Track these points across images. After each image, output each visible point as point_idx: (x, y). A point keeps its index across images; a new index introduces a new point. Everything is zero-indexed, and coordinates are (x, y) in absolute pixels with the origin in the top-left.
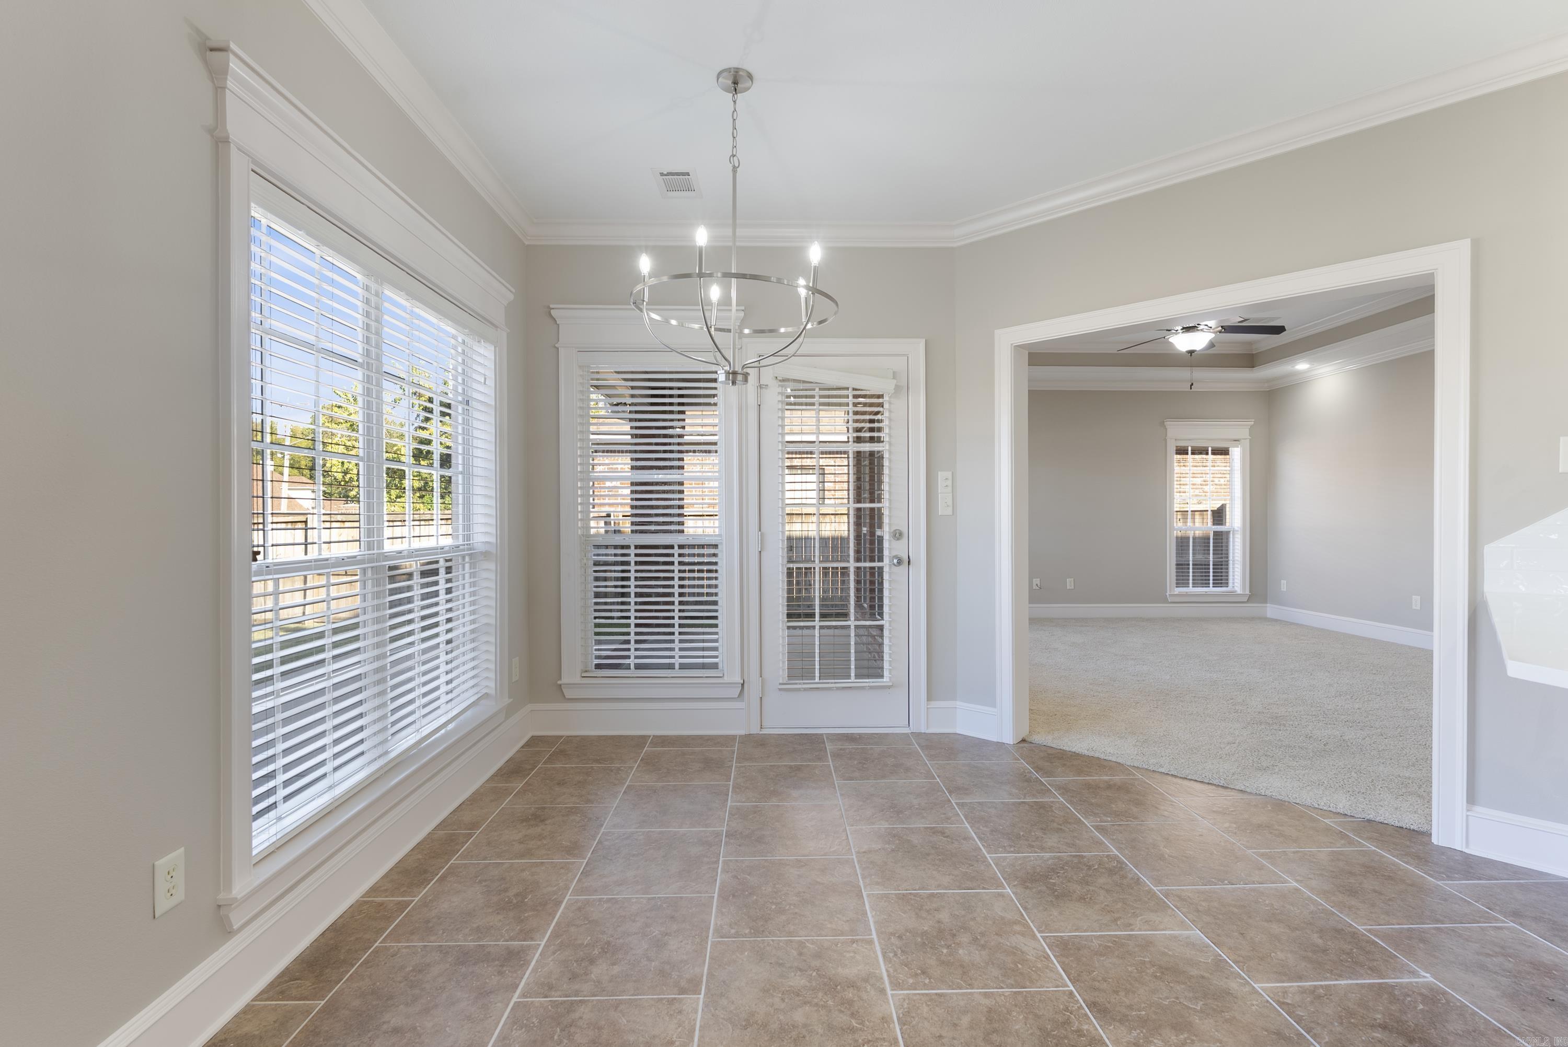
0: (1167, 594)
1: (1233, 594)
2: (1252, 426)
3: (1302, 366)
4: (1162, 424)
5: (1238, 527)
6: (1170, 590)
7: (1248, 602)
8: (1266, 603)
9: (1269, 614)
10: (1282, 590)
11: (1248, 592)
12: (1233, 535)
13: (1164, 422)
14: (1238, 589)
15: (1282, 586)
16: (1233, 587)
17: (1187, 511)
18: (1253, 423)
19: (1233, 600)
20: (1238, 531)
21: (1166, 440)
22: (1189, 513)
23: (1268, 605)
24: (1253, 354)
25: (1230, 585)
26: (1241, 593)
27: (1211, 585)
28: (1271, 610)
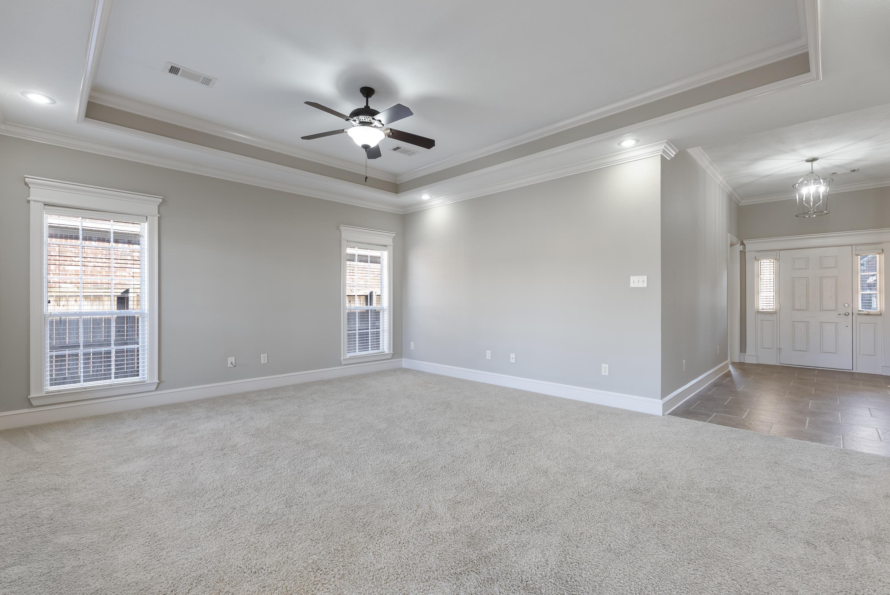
0: (342, 359)
1: (383, 354)
2: (394, 237)
3: (425, 197)
4: (338, 228)
5: (386, 307)
6: (344, 356)
7: (392, 358)
8: (402, 358)
9: (404, 366)
10: (411, 348)
11: (392, 352)
12: (383, 312)
13: (339, 226)
14: (386, 351)
15: (411, 346)
16: (383, 349)
17: (355, 296)
18: (395, 235)
19: (382, 358)
20: (386, 309)
21: (340, 240)
22: (356, 297)
23: (403, 359)
24: (397, 184)
25: (381, 348)
26: (388, 353)
27: (370, 349)
28: (405, 363)
